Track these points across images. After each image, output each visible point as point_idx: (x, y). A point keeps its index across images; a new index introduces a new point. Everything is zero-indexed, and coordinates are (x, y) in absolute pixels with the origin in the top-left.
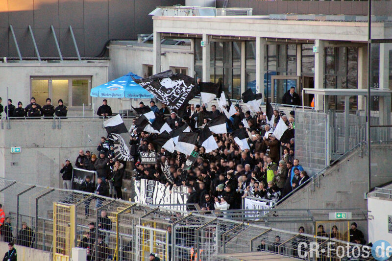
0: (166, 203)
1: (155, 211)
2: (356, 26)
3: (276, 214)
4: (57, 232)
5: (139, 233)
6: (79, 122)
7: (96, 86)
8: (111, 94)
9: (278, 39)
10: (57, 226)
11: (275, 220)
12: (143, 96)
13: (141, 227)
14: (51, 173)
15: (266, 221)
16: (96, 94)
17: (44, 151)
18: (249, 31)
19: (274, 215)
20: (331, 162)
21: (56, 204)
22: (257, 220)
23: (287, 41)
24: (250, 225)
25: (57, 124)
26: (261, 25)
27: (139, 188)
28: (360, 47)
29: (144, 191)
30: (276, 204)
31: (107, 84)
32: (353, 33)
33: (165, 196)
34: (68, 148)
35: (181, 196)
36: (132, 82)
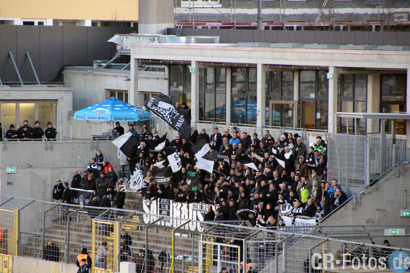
2: (379, 54)
6: (69, 144)
8: (97, 117)
9: (282, 65)
12: (128, 119)
13: (205, 242)
14: (43, 192)
16: (81, 117)
17: (36, 171)
18: (249, 58)
20: (371, 181)
21: (95, 221)
23: (280, 67)
25: (49, 145)
26: (264, 52)
27: (149, 206)
28: (370, 74)
29: (155, 209)
30: (321, 221)
31: (90, 108)
32: (375, 60)
33: (181, 213)
34: (60, 169)
35: (202, 213)
36: (116, 106)
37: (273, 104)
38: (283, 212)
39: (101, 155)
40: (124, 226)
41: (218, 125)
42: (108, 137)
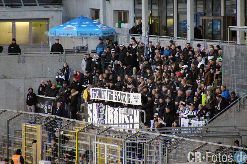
0: (115, 123)
1: (108, 130)
3: (208, 130)
4: (26, 148)
5: (95, 147)
6: (40, 57)
7: (53, 27)
8: (66, 33)
10: (26, 143)
11: (207, 135)
12: (92, 35)
13: (97, 143)
14: (17, 100)
15: (201, 136)
16: (53, 34)
19: (206, 131)
21: (24, 125)
22: (193, 135)
24: (189, 140)
25: (21, 59)
27: (92, 111)
29: (96, 113)
30: (208, 122)
31: (62, 25)
33: (114, 117)
34: (31, 79)
35: (127, 116)
36: (83, 23)
37: (203, 19)
38: (182, 114)
39: (67, 67)
40: (75, 128)
41: (161, 39)
42: (76, 51)
